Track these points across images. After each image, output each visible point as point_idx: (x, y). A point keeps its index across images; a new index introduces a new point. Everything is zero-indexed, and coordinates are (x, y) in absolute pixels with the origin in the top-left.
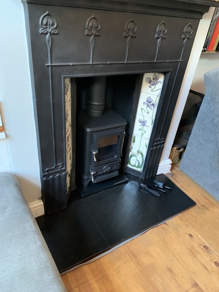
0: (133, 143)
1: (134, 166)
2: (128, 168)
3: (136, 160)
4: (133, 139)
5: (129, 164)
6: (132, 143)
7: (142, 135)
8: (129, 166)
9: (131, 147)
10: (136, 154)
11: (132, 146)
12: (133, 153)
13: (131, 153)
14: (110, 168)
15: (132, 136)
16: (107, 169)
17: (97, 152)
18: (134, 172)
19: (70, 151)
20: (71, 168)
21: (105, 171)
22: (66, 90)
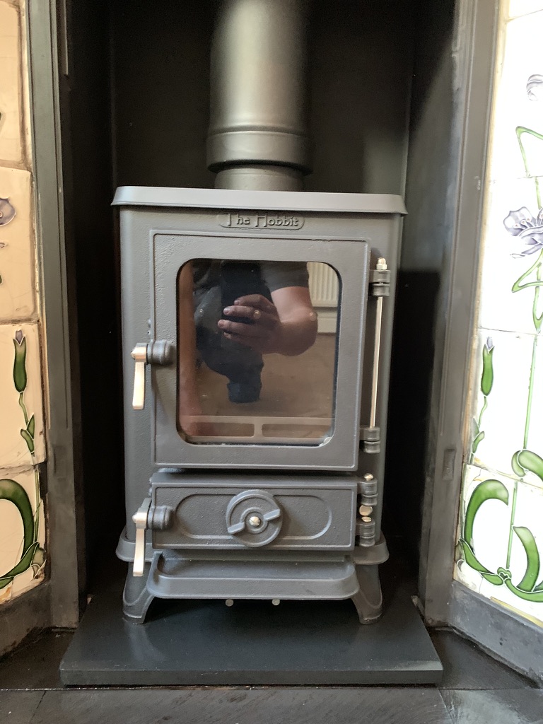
0: (480, 395)
1: (502, 577)
2: (459, 595)
3: (514, 529)
4: (476, 369)
5: (465, 565)
6: (475, 397)
7: (538, 321)
8: (467, 575)
9: (469, 428)
10: (510, 485)
11: (476, 418)
12: (485, 476)
14: (276, 513)
15: (475, 346)
16: (254, 520)
17: (160, 351)
18: (498, 627)
19: (18, 327)
20: (42, 460)
21: (239, 527)
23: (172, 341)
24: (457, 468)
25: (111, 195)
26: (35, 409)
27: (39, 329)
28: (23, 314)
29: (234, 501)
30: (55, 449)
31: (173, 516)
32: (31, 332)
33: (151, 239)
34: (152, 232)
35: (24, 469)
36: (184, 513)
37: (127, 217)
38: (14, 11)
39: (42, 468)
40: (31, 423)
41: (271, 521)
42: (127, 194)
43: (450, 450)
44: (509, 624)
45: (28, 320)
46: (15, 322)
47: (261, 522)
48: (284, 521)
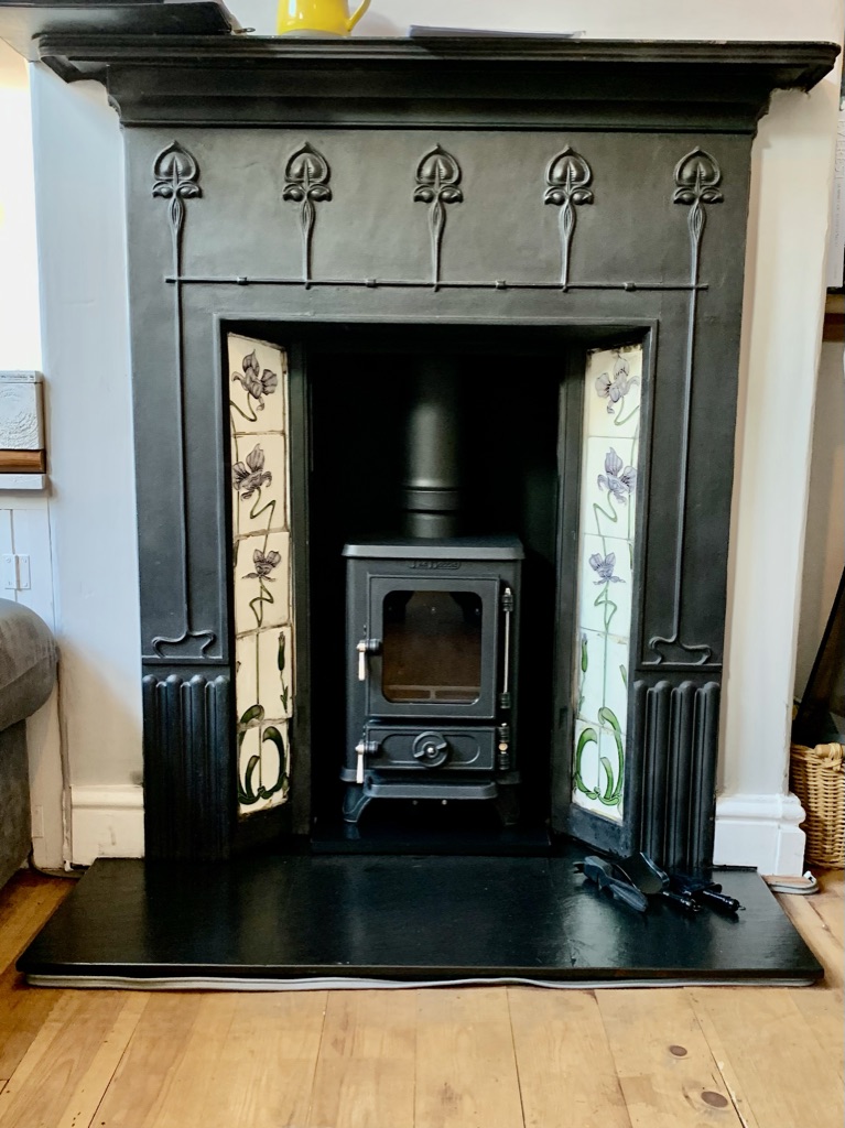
0: (582, 672)
1: (597, 794)
2: (574, 811)
3: (600, 759)
4: (579, 654)
5: (578, 790)
6: (579, 674)
7: (607, 625)
8: (579, 798)
9: (576, 695)
10: (596, 729)
11: (580, 687)
12: (585, 726)
13: (580, 727)
14: (444, 745)
15: (577, 640)
16: (430, 750)
17: (374, 646)
18: (594, 827)
19: (280, 630)
20: (290, 716)
21: (421, 754)
22: (252, 381)
23: (380, 640)
24: (570, 723)
25: (341, 548)
26: (288, 683)
27: (292, 630)
28: (283, 621)
29: (418, 738)
30: (298, 708)
31: (380, 748)
32: (287, 631)
33: (368, 580)
34: (369, 576)
35: (281, 721)
36: (387, 746)
37: (351, 563)
38: (282, 438)
39: (290, 721)
40: (286, 691)
41: (441, 750)
42: (352, 550)
43: (564, 710)
44: (599, 823)
45: (285, 625)
46: (279, 626)
47: (434, 750)
48: (449, 750)
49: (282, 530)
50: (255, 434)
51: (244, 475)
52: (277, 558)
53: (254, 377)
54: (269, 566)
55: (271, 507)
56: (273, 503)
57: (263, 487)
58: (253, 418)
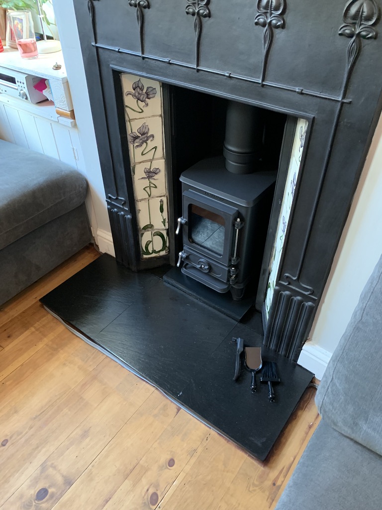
14: (207, 267)
16: (203, 266)
17: (183, 221)
19: (161, 198)
20: (167, 228)
22: (139, 94)
23: (187, 220)
24: (267, 275)
26: (166, 217)
27: (167, 198)
28: (163, 195)
29: (200, 260)
30: (170, 226)
31: (187, 257)
32: (165, 199)
35: (163, 230)
36: (190, 257)
38: (160, 118)
39: (168, 230)
40: (164, 220)
41: (206, 269)
43: (265, 270)
48: (210, 269)
49: (161, 158)
50: (143, 118)
51: (136, 138)
52: (158, 171)
53: (141, 92)
54: (154, 174)
55: (154, 149)
56: (156, 148)
57: (149, 142)
58: (141, 111)
